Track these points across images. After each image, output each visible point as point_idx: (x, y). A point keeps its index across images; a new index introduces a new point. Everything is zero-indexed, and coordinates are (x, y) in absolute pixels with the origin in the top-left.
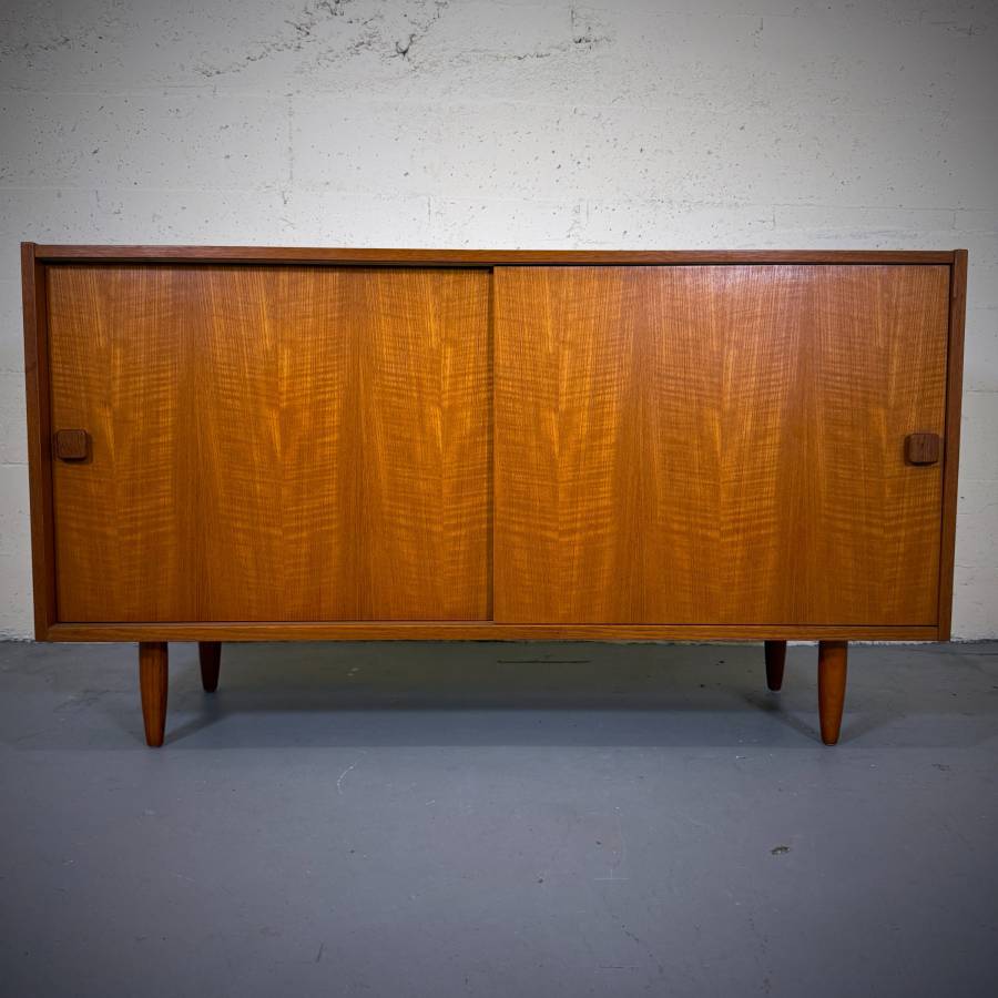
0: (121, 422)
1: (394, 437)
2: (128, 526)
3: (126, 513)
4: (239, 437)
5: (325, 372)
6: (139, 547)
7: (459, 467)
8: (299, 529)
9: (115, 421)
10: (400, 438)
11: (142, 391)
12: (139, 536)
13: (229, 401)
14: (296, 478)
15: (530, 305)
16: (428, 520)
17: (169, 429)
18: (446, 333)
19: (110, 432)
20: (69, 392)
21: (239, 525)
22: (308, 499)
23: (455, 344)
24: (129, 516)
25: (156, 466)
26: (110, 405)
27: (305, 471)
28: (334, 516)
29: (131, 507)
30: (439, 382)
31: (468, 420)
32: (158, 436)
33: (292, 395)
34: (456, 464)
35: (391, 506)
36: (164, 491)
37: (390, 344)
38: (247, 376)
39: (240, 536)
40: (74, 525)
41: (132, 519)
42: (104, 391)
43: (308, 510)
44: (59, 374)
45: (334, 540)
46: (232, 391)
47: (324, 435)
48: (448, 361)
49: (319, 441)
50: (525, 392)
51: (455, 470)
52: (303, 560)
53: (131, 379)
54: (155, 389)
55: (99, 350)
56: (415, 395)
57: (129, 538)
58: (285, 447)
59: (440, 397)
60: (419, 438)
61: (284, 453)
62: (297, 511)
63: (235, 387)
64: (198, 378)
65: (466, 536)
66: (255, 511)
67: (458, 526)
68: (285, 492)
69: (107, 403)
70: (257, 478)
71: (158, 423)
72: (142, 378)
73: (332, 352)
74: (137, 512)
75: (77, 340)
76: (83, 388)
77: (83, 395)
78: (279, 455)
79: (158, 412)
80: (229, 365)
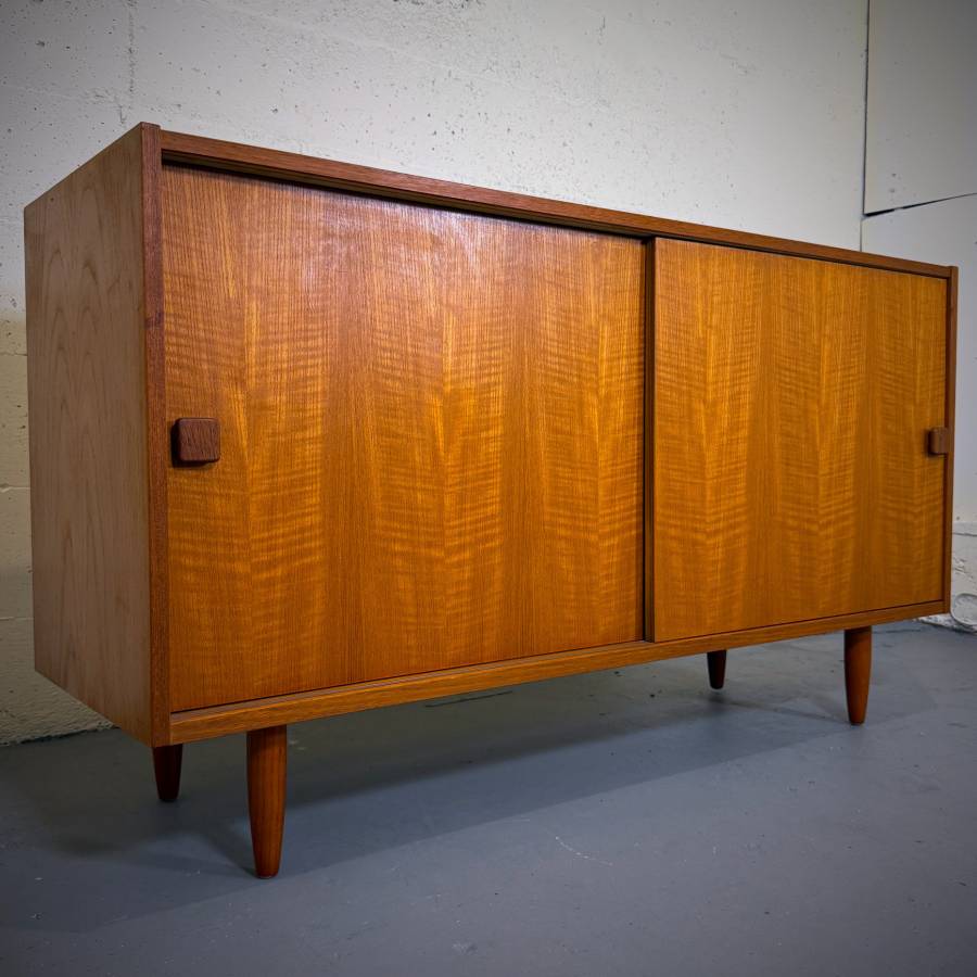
0: (258, 409)
1: (557, 431)
2: (265, 557)
3: (262, 540)
4: (400, 431)
5: (490, 350)
6: (278, 587)
7: (613, 465)
8: (462, 548)
9: (248, 406)
10: (562, 432)
11: (285, 365)
12: (279, 572)
13: (389, 382)
14: (460, 483)
15: (684, 283)
16: (586, 529)
17: (319, 419)
18: (604, 309)
19: (241, 421)
20: (185, 361)
21: (397, 547)
22: (472, 509)
23: (612, 320)
24: (265, 544)
25: (302, 471)
26: (243, 383)
27: (470, 473)
28: (497, 530)
29: (268, 530)
30: (596, 365)
31: (622, 411)
32: (305, 428)
33: (455, 376)
34: (610, 463)
35: (552, 514)
36: (311, 506)
37: (555, 319)
38: (410, 349)
39: (399, 562)
40: (189, 562)
41: (270, 549)
42: (235, 362)
43: (471, 523)
44: (171, 334)
45: (497, 558)
46: (393, 369)
47: (488, 429)
48: (605, 341)
49: (484, 435)
50: (681, 380)
51: (609, 469)
52: (465, 588)
53: (272, 348)
54: (302, 363)
55: (228, 300)
56: (575, 380)
57: (264, 575)
58: (449, 441)
59: (597, 383)
60: (578, 432)
61: (447, 451)
62: (460, 525)
63: (395, 365)
64: (354, 350)
65: (618, 545)
66: (415, 528)
67: (612, 534)
68: (448, 501)
69: (239, 380)
70: (418, 485)
71: (304, 410)
72: (285, 346)
73: (498, 323)
74: (276, 537)
75: (197, 283)
76: (204, 356)
77: (205, 367)
78: (442, 454)
79: (305, 395)
80: (390, 334)
